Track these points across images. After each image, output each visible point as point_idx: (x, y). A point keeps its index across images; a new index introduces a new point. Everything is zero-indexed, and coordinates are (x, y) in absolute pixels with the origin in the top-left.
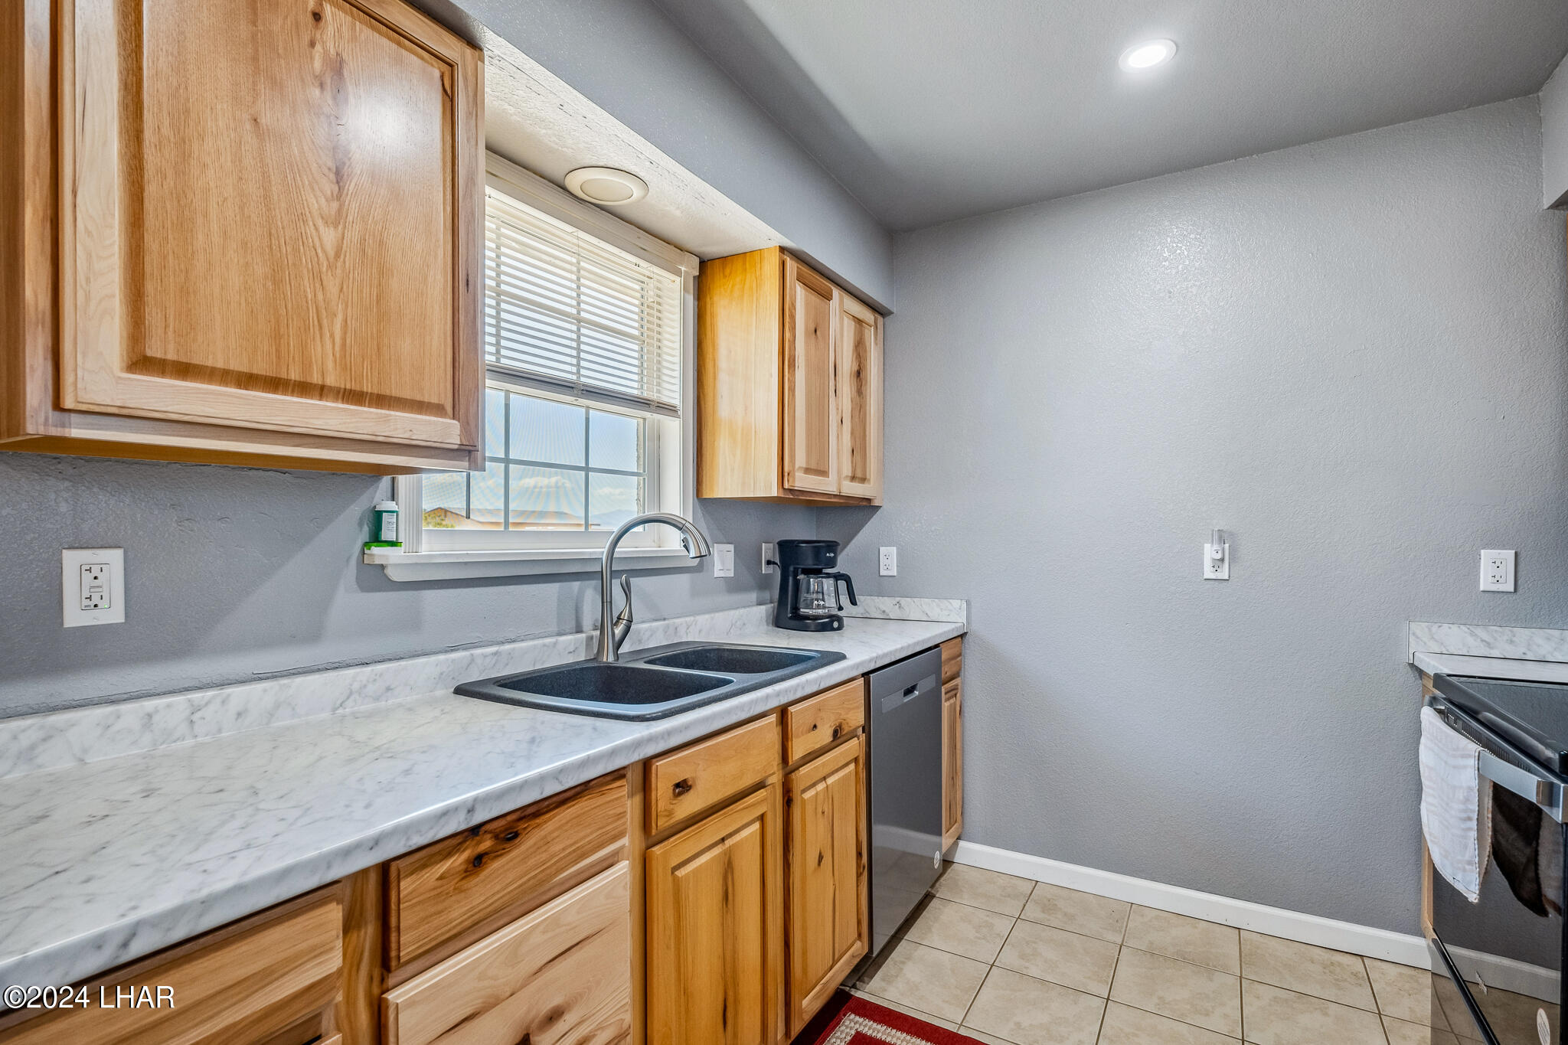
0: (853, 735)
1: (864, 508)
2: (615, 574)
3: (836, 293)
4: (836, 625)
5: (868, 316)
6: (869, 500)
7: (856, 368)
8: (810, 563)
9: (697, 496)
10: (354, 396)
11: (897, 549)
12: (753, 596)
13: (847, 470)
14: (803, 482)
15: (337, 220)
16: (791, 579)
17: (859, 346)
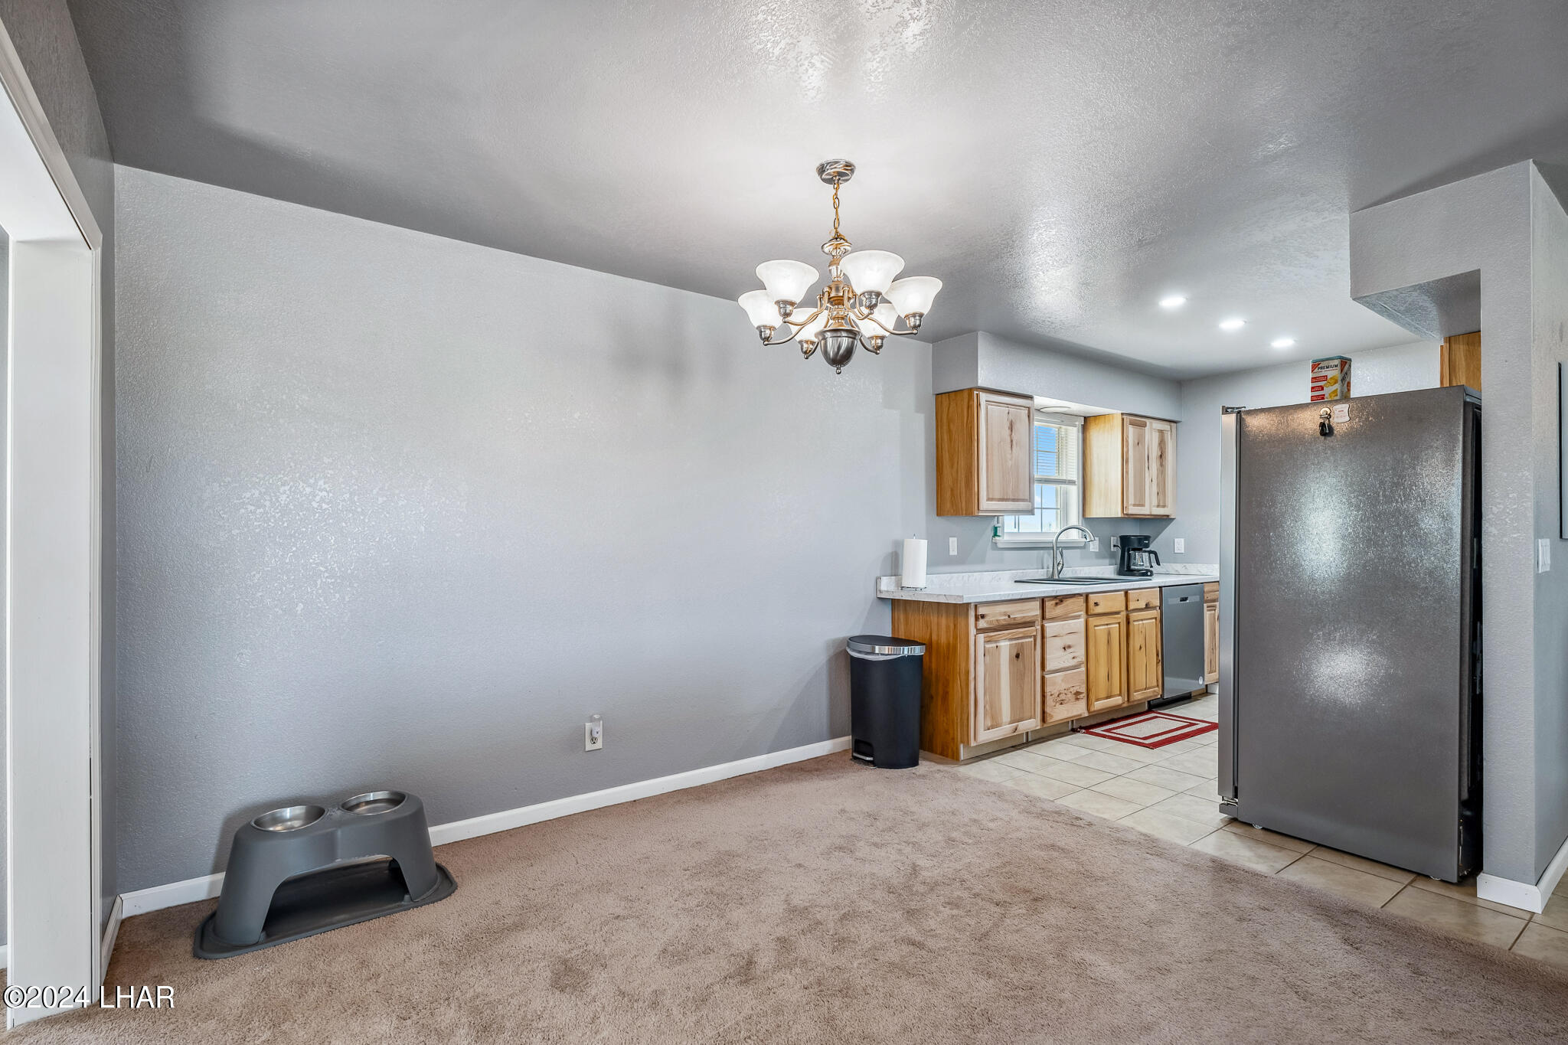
0: (1154, 608)
1: (1166, 520)
2: (1058, 548)
3: (1148, 421)
4: (1149, 574)
5: (1166, 426)
6: (1168, 516)
7: (1160, 454)
8: (1136, 546)
9: (1084, 515)
10: (1014, 500)
11: (1185, 541)
12: (1107, 561)
13: (1155, 502)
14: (1133, 510)
15: (1011, 459)
16: (1126, 553)
17: (1162, 444)
